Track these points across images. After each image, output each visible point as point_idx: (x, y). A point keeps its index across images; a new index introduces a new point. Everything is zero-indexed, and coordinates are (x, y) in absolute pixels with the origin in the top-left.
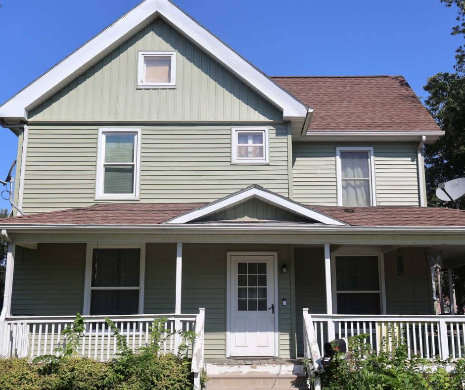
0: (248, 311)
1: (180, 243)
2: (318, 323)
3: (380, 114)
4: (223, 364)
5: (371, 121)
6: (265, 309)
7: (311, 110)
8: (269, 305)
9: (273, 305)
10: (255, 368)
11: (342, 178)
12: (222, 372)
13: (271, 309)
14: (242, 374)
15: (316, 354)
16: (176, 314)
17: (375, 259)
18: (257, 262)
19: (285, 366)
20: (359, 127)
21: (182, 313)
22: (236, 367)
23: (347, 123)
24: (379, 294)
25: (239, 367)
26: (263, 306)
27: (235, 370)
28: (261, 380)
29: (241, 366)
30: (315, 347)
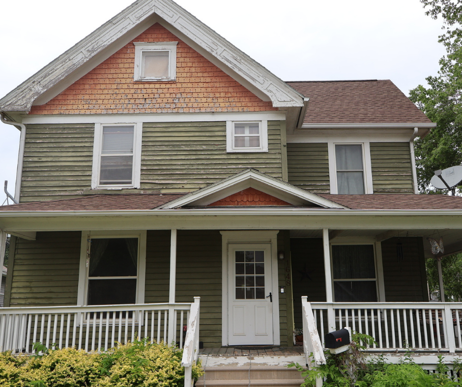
0: (245, 300)
1: (174, 229)
2: (318, 311)
3: (372, 110)
4: (219, 356)
5: (363, 116)
6: (263, 297)
7: (306, 99)
8: (267, 294)
9: (270, 293)
10: (253, 359)
11: (337, 169)
12: (217, 364)
13: (269, 298)
14: (239, 365)
15: (317, 345)
16: (170, 303)
17: (370, 248)
18: (254, 250)
19: (284, 357)
20: (353, 121)
21: (176, 302)
22: (233, 358)
23: (342, 118)
24: (375, 282)
25: (236, 358)
26: (261, 295)
27: (231, 362)
28: (259, 373)
29: (238, 357)
30: (315, 338)
